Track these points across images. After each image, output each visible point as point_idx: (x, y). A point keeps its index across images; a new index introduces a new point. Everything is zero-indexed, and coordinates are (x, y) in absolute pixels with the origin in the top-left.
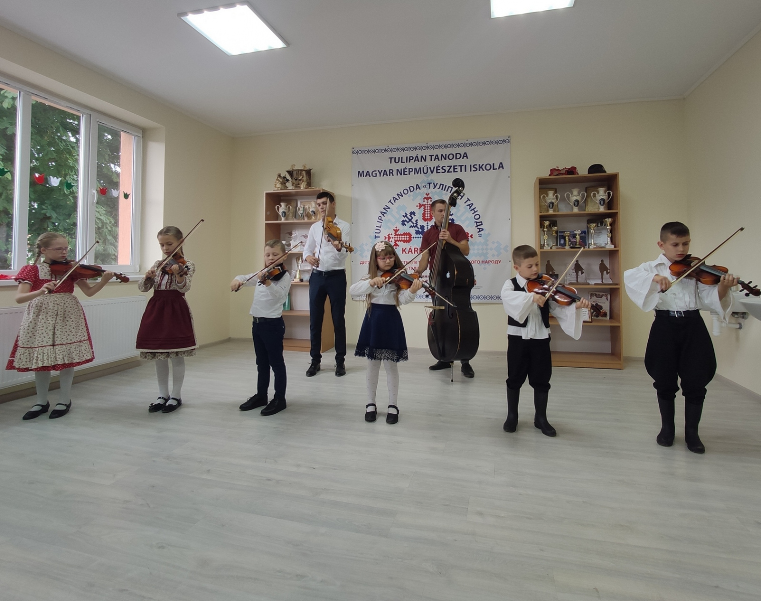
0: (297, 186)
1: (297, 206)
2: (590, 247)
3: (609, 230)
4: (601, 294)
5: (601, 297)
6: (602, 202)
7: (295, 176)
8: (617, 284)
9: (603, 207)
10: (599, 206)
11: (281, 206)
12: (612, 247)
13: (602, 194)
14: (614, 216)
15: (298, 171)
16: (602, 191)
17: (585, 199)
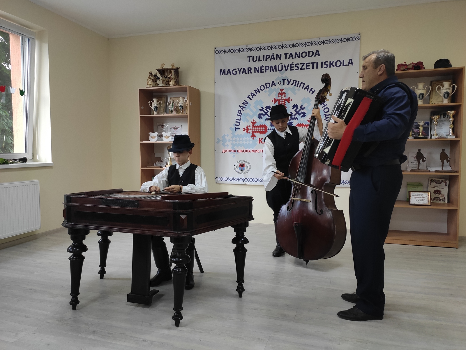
0: (167, 83)
1: (167, 101)
2: (433, 137)
3: (451, 122)
4: (441, 180)
5: (441, 183)
6: (446, 96)
7: (165, 75)
8: (456, 172)
9: (447, 100)
10: (443, 99)
11: (153, 102)
12: (454, 137)
13: (446, 87)
14: (457, 109)
15: (167, 69)
16: (446, 84)
17: (430, 93)
